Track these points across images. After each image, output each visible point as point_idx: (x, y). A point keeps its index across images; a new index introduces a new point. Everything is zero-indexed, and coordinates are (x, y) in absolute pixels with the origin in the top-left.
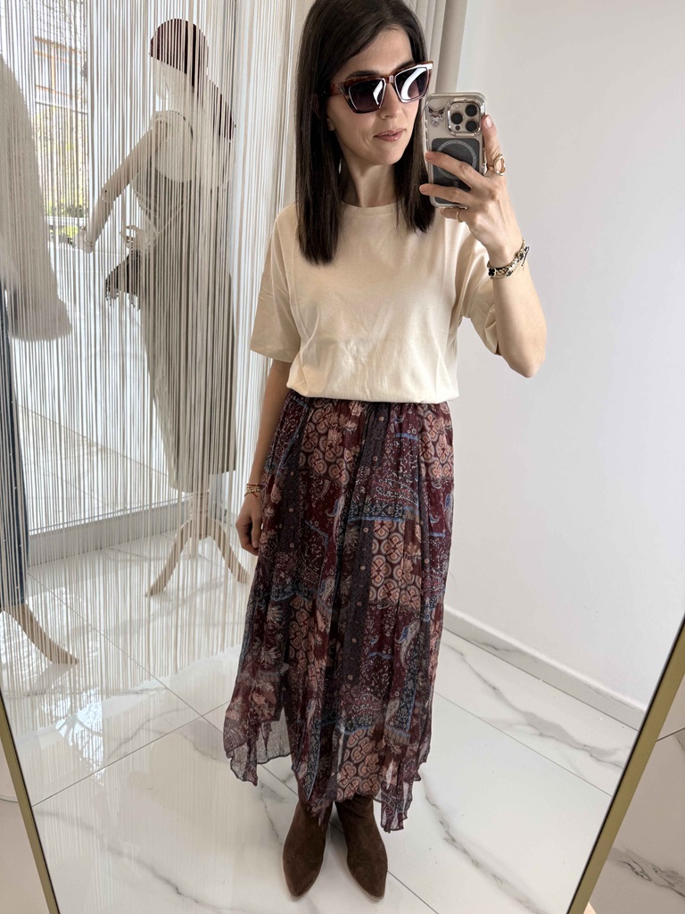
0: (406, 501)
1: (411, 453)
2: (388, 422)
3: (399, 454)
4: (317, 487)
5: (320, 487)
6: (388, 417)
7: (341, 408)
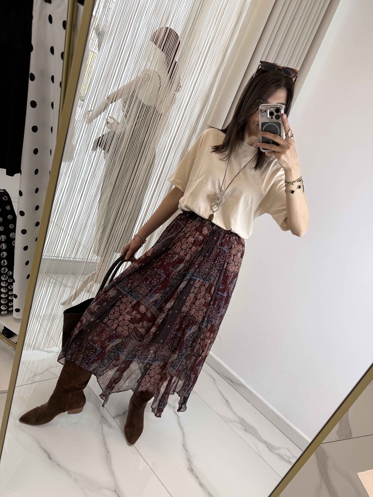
0: (213, 275)
2: (217, 240)
4: (171, 257)
5: (173, 257)
6: (219, 238)
7: (199, 230)
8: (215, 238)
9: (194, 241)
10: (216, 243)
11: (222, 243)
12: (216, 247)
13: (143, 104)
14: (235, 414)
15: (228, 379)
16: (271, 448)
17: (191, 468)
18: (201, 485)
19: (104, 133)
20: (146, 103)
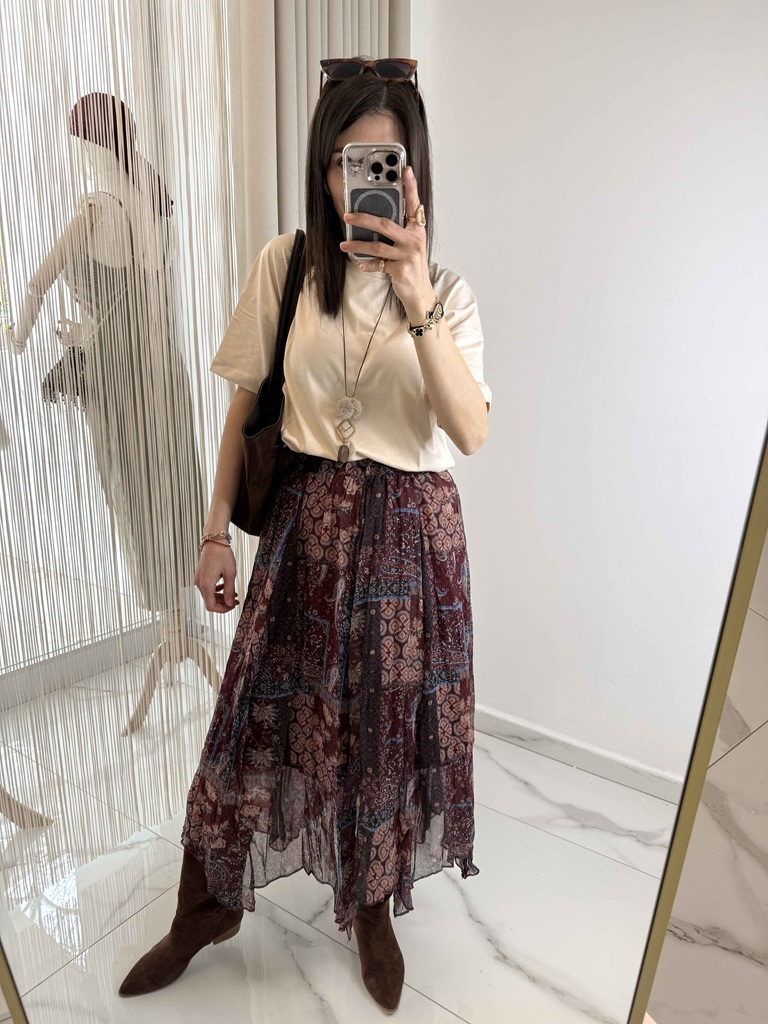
1: (414, 528)
2: (386, 498)
3: (400, 529)
5: (317, 574)
6: (386, 491)
9: (338, 518)
12: (388, 513)
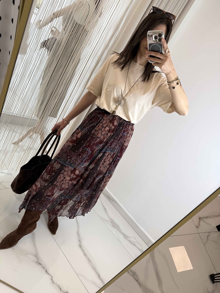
0: (116, 149)
3: (121, 137)
4: (95, 140)
5: (96, 140)
6: (123, 128)
7: (112, 121)
8: (121, 128)
9: (109, 129)
10: (121, 131)
11: (124, 131)
12: (121, 133)
13: (77, 23)
14: (109, 216)
15: (108, 196)
16: (126, 237)
17: (80, 245)
18: (85, 254)
19: (49, 38)
20: (79, 23)
